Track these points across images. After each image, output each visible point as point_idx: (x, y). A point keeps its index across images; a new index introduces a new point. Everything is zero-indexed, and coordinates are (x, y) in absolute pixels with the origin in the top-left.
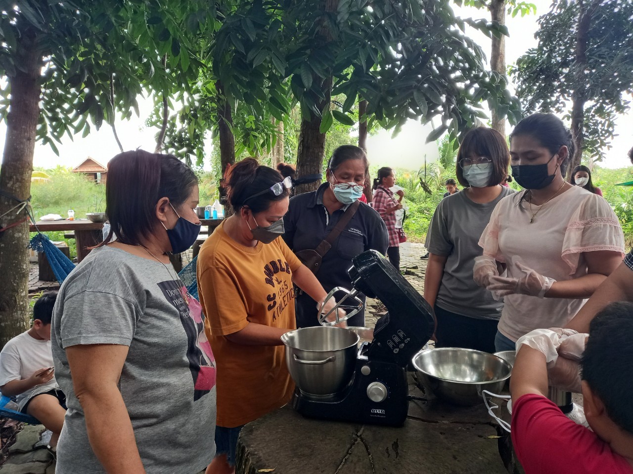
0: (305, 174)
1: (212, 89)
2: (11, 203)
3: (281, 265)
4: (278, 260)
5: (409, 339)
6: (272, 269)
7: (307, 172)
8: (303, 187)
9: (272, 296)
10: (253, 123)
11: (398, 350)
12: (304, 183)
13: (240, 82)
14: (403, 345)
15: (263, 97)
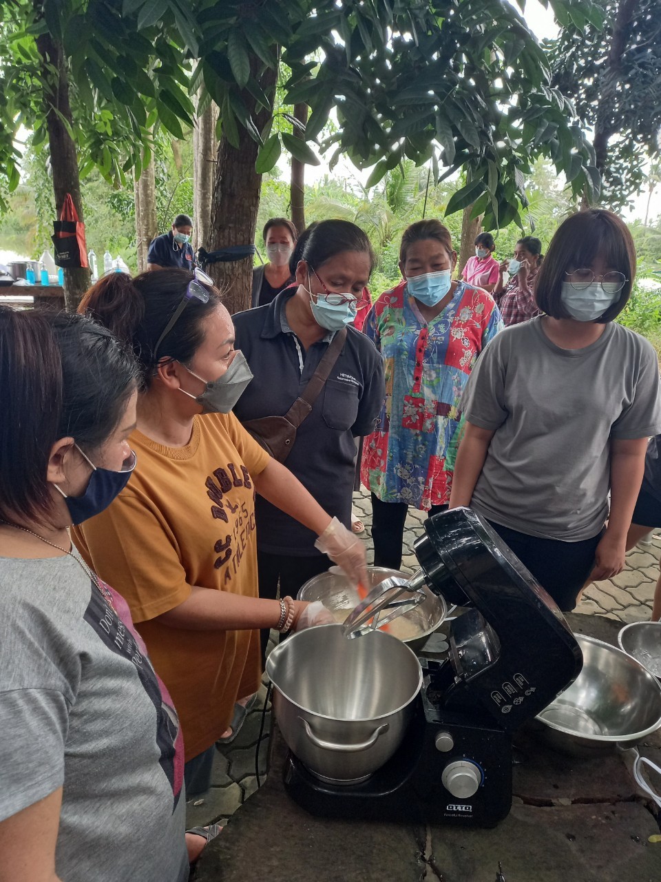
0: (226, 243)
1: (31, 49)
3: (234, 475)
4: (229, 465)
5: (533, 689)
6: (220, 483)
7: (229, 240)
8: (222, 267)
9: (224, 542)
10: (109, 124)
11: (510, 707)
12: (225, 259)
13: (105, 55)
14: (521, 699)
15: (148, 89)
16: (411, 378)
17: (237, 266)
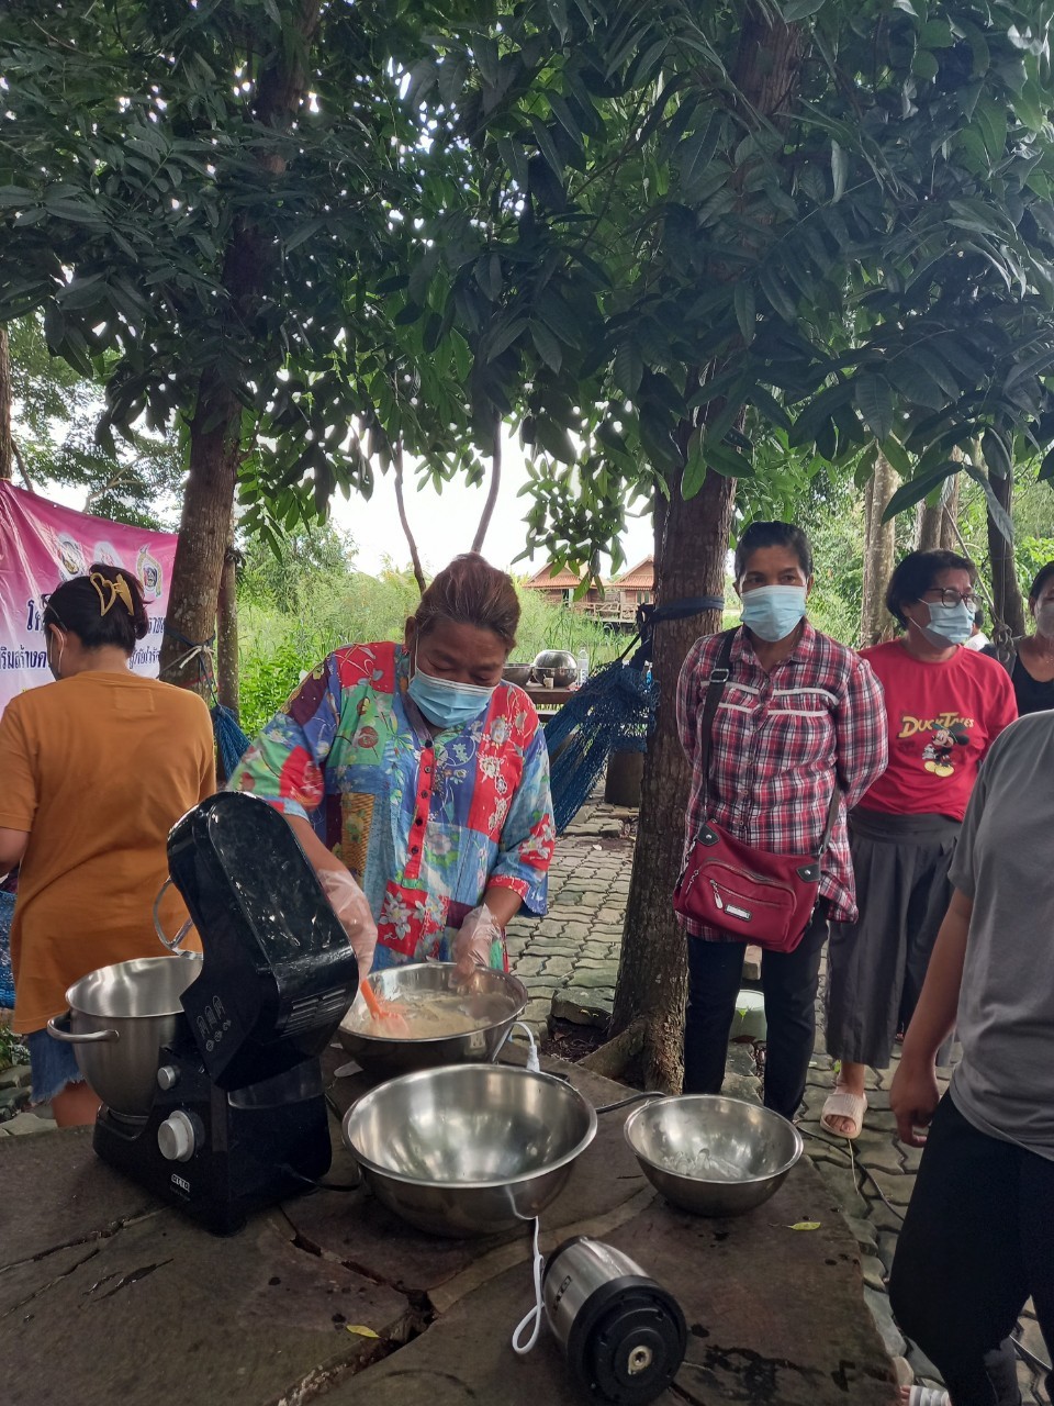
2: (178, 649)
5: (229, 1022)
11: (212, 1043)
14: (220, 1034)
16: (402, 849)
17: (685, 625)
